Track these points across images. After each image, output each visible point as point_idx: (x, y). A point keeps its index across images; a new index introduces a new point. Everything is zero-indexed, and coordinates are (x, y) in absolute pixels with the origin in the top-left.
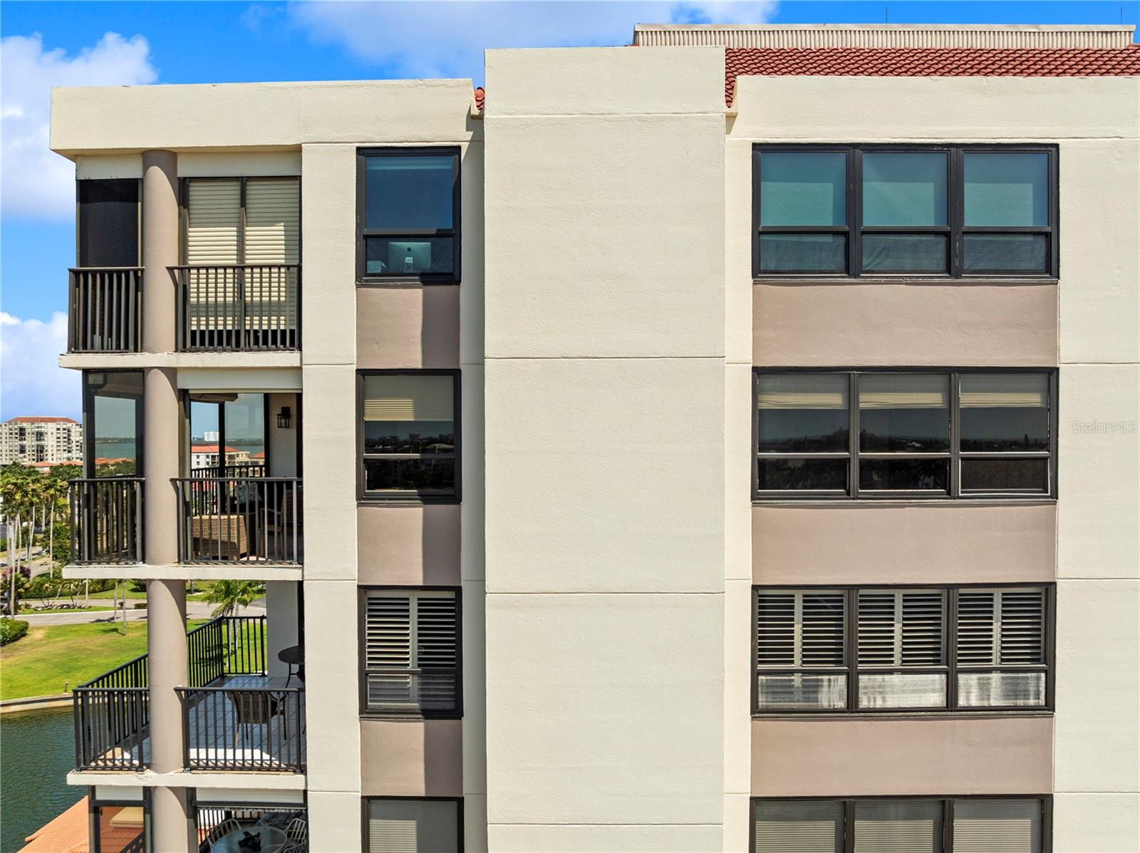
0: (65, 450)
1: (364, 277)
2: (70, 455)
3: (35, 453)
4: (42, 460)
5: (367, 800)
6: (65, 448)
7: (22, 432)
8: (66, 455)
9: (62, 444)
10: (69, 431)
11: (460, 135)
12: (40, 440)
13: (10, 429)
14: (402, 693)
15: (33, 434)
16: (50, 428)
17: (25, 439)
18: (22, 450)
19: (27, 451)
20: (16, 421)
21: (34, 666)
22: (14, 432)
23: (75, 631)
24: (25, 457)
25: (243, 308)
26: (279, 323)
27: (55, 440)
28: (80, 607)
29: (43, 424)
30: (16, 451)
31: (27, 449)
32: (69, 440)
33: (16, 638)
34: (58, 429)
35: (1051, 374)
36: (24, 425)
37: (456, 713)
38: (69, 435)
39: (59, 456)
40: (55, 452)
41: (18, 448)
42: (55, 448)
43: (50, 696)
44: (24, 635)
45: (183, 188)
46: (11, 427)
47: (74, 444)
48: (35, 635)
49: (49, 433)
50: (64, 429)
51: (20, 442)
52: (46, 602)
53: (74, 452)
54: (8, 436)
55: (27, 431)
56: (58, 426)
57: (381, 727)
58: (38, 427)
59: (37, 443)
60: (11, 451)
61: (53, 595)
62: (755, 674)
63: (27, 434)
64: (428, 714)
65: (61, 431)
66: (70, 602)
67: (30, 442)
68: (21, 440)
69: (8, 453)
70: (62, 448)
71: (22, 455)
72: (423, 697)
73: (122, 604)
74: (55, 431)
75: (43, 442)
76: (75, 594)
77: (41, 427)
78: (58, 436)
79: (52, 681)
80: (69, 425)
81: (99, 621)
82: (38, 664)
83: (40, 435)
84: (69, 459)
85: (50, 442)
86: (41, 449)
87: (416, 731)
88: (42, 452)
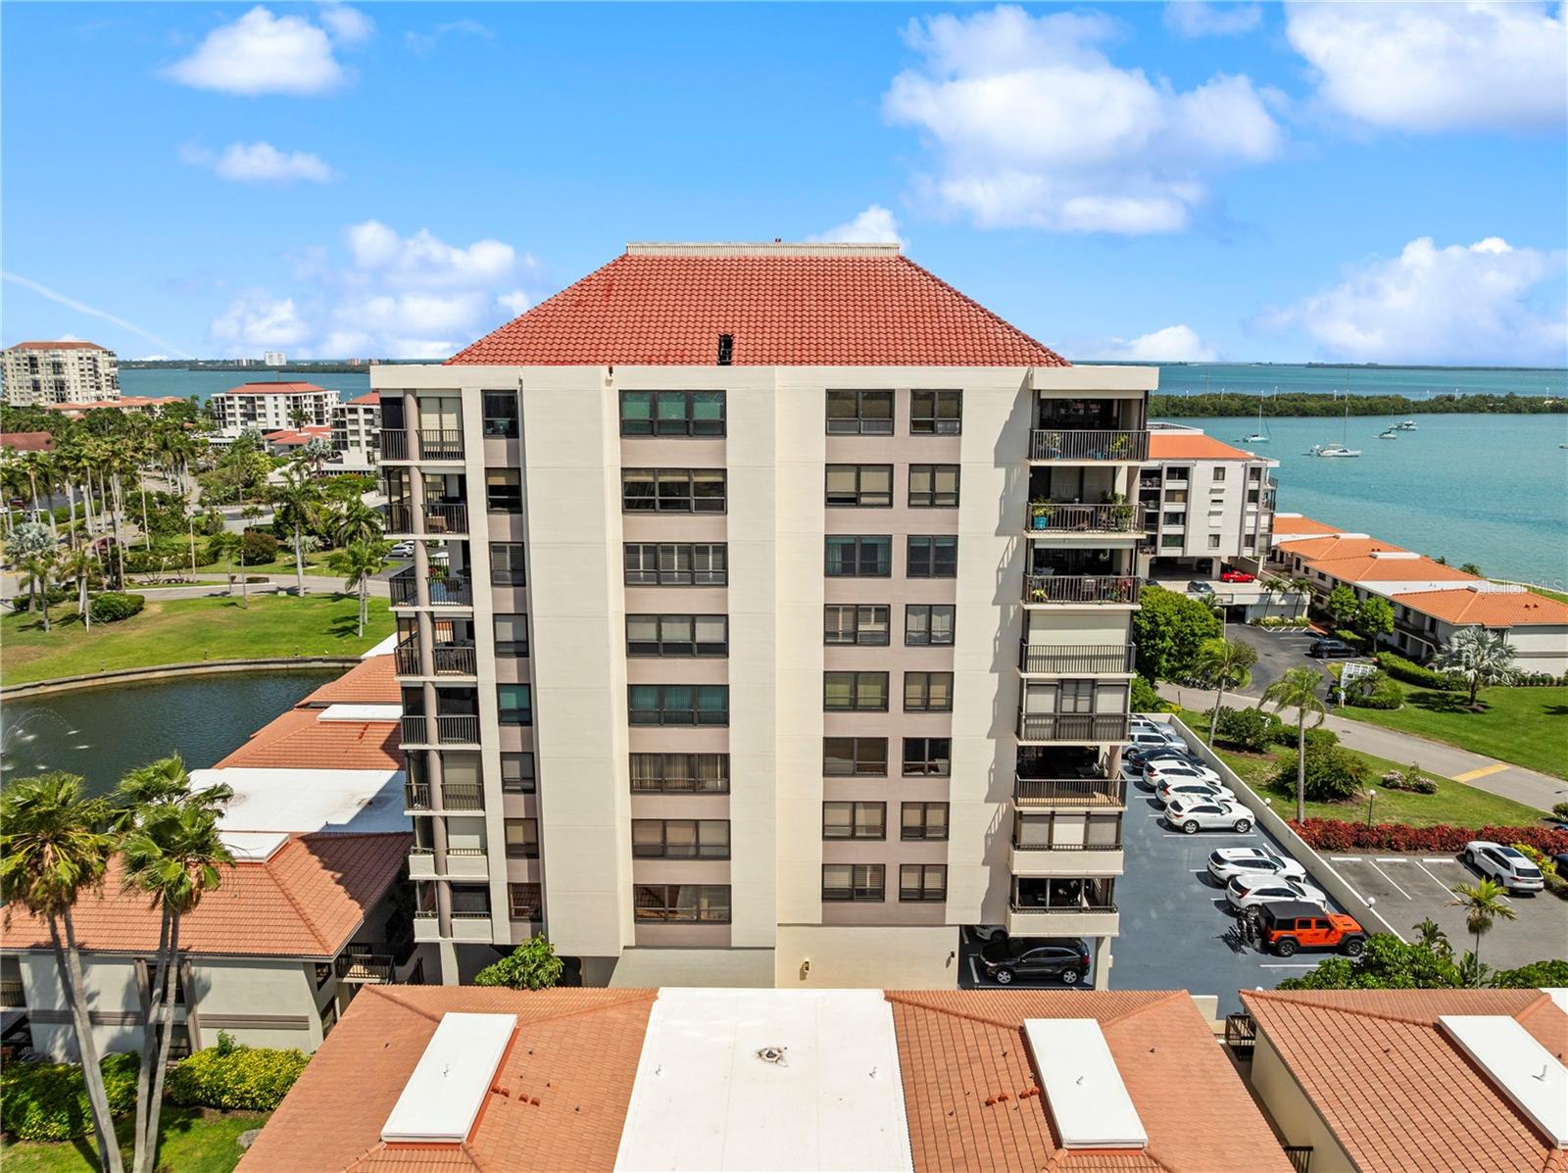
0: (92, 387)
1: (486, 435)
2: (99, 392)
3: (53, 390)
4: (63, 400)
5: (495, 615)
6: (93, 384)
7: (33, 362)
8: (94, 393)
9: (87, 378)
10: (95, 360)
11: (516, 386)
12: (59, 373)
13: (17, 359)
14: (506, 579)
15: (48, 364)
16: (69, 357)
17: (38, 372)
18: (36, 387)
19: (42, 388)
20: (23, 346)
21: (166, 636)
22: (22, 362)
23: (193, 605)
24: (40, 396)
25: (442, 443)
26: (456, 449)
27: (77, 371)
28: (188, 582)
29: (60, 352)
30: (28, 388)
31: (42, 385)
32: (96, 372)
33: (135, 612)
34: (81, 358)
35: (724, 471)
36: (35, 353)
37: (524, 585)
38: (95, 366)
39: (85, 394)
40: (79, 389)
41: (30, 384)
42: (79, 384)
43: (192, 664)
44: (141, 609)
45: (418, 401)
46: (17, 355)
47: (103, 379)
48: (152, 609)
49: (70, 364)
50: (89, 358)
51: (32, 376)
52: (151, 577)
53: (104, 388)
54: (15, 367)
55: (40, 361)
56: (80, 355)
57: (498, 589)
58: (54, 356)
59: (54, 377)
60: (21, 388)
61: (157, 569)
62: (625, 572)
63: (40, 365)
64: (514, 585)
65: (85, 361)
66: (177, 577)
67: (45, 375)
68: (33, 373)
69: (17, 390)
70: (88, 384)
71: (36, 394)
72: (513, 580)
73: (233, 578)
74: (76, 361)
75: (63, 376)
76: (181, 568)
77: (58, 356)
78: (82, 367)
79: (189, 650)
80: (94, 352)
81: (212, 595)
82: (169, 635)
83: (57, 367)
84: (98, 399)
85: (71, 375)
86: (60, 386)
87: (511, 591)
88: (62, 389)
